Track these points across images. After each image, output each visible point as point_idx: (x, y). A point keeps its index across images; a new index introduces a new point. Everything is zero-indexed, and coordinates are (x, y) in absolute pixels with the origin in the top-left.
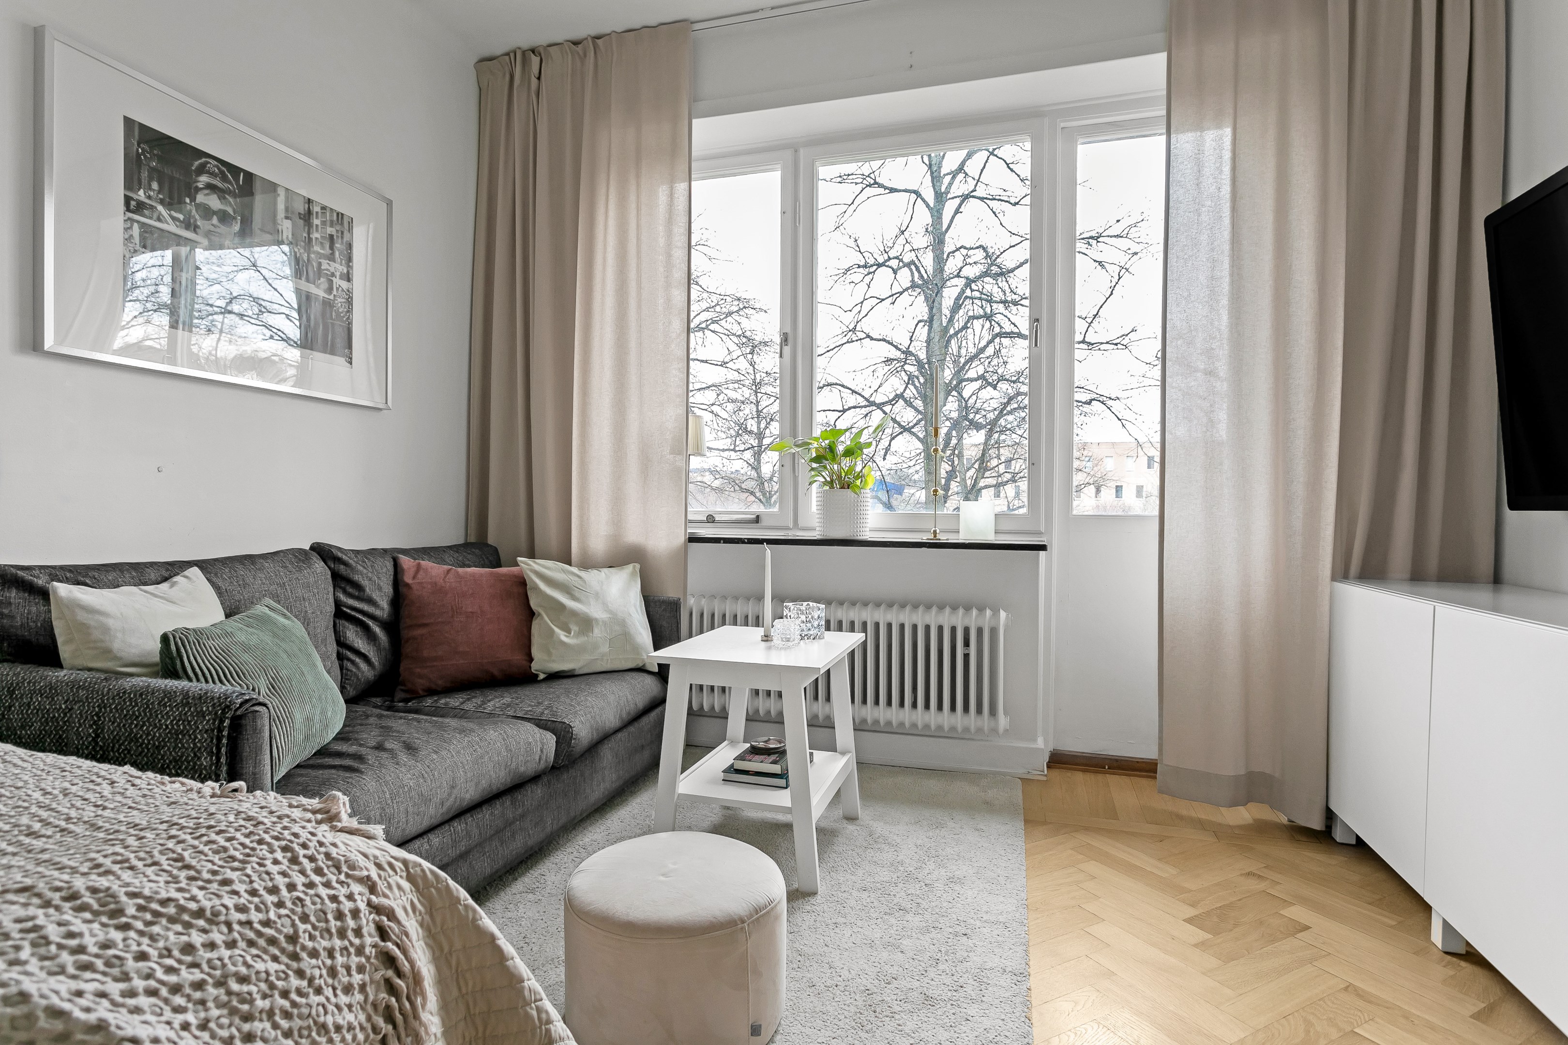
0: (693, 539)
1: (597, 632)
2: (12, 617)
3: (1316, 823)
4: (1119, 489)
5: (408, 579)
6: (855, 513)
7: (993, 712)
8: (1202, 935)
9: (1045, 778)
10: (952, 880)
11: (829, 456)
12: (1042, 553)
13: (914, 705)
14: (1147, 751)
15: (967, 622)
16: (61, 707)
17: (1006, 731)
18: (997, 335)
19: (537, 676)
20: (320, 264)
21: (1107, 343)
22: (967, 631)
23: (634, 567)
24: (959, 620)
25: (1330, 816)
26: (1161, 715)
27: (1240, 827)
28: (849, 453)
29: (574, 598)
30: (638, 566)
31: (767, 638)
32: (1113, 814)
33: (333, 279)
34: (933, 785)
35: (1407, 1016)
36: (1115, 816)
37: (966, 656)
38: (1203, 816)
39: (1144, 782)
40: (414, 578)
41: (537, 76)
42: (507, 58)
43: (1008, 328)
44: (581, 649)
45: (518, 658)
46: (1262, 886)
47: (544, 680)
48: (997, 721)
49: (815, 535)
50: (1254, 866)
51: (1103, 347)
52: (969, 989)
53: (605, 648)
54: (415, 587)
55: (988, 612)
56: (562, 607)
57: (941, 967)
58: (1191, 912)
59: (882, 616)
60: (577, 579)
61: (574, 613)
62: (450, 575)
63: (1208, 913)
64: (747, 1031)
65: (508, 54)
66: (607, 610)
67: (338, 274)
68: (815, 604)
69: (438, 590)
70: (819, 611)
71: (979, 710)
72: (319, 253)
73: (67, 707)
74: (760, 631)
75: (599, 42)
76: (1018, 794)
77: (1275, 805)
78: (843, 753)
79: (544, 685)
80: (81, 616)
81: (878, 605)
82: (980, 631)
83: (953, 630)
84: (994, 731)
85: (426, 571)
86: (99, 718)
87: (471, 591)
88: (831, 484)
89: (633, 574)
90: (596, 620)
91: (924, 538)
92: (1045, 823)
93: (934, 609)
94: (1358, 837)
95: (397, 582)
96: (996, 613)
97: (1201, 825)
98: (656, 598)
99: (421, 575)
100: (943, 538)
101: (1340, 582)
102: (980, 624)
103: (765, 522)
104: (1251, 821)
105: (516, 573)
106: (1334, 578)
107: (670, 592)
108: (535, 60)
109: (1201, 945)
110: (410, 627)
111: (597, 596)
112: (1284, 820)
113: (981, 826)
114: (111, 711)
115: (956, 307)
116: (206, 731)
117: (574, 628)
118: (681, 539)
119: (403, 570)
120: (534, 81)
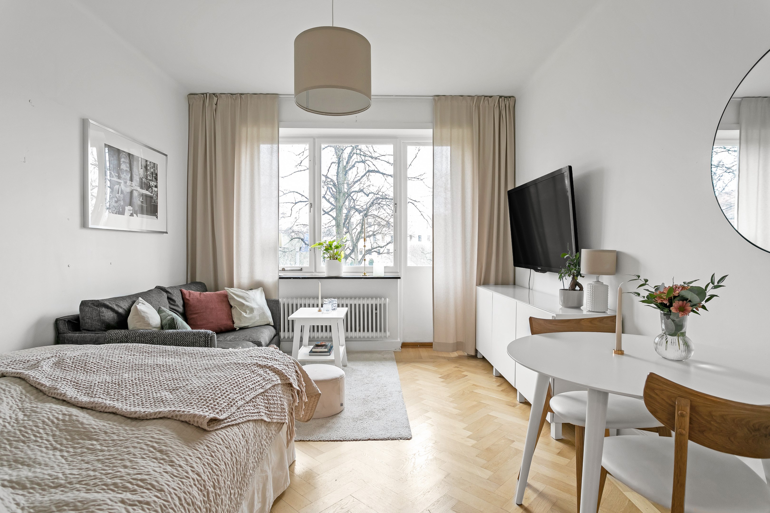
0: (280, 278)
1: (256, 313)
2: (105, 316)
3: (473, 353)
4: (420, 237)
5: (187, 297)
6: (339, 268)
7: (385, 331)
8: (443, 380)
9: (401, 351)
10: (379, 376)
11: (330, 248)
12: (399, 280)
13: (360, 331)
14: (429, 339)
15: (376, 303)
16: (148, 340)
17: (389, 336)
18: (369, 171)
19: (236, 329)
20: (149, 183)
21: (414, 178)
22: (376, 305)
23: (261, 289)
24: (374, 302)
25: (476, 351)
26: (434, 327)
27: (455, 357)
28: (337, 247)
29: (247, 301)
30: (262, 288)
31: (320, 311)
32: (421, 358)
33: (153, 188)
34: (367, 355)
35: (484, 388)
36: (422, 358)
37: (376, 313)
38: (445, 356)
39: (430, 349)
40: (189, 297)
41: (215, 104)
42: (203, 95)
43: (372, 168)
44: (250, 319)
45: (230, 323)
46: (458, 369)
47: (239, 330)
48: (386, 334)
49: (325, 275)
50: (456, 365)
51: (412, 179)
52: (388, 395)
53: (258, 318)
54: (191, 300)
55: (383, 299)
56: (243, 305)
57: (381, 392)
58: (440, 376)
59: (353, 302)
60: (246, 294)
61: (247, 307)
62: (202, 295)
63: (445, 376)
64: (340, 405)
65: (203, 94)
66: (258, 305)
67: (154, 186)
68: (333, 299)
69: (199, 301)
70: (336, 301)
71: (380, 331)
72: (149, 179)
73: (150, 339)
74: (318, 309)
75: (243, 96)
76: (393, 355)
77: (464, 351)
78: (342, 346)
79: (239, 331)
80: (143, 314)
81: (347, 298)
82: (380, 305)
83: (372, 305)
84: (385, 337)
85: (193, 294)
86: (164, 341)
87: (210, 301)
88: (330, 257)
89: (261, 291)
90: (255, 308)
91: (361, 275)
92: (402, 362)
93: (366, 299)
94: (483, 356)
95: (184, 298)
96: (385, 299)
97: (444, 358)
98: (270, 300)
99: (191, 295)
100: (368, 275)
101: (478, 286)
102: (380, 303)
103: (304, 270)
104: (458, 356)
105: (223, 293)
106: (476, 285)
107: (274, 297)
108: (215, 99)
109: (442, 382)
110: (191, 314)
111: (254, 300)
112: (466, 354)
113: (384, 364)
114: (168, 339)
115: (350, 157)
116: (203, 341)
117: (248, 311)
118: (277, 278)
119: (185, 294)
120: (214, 106)
